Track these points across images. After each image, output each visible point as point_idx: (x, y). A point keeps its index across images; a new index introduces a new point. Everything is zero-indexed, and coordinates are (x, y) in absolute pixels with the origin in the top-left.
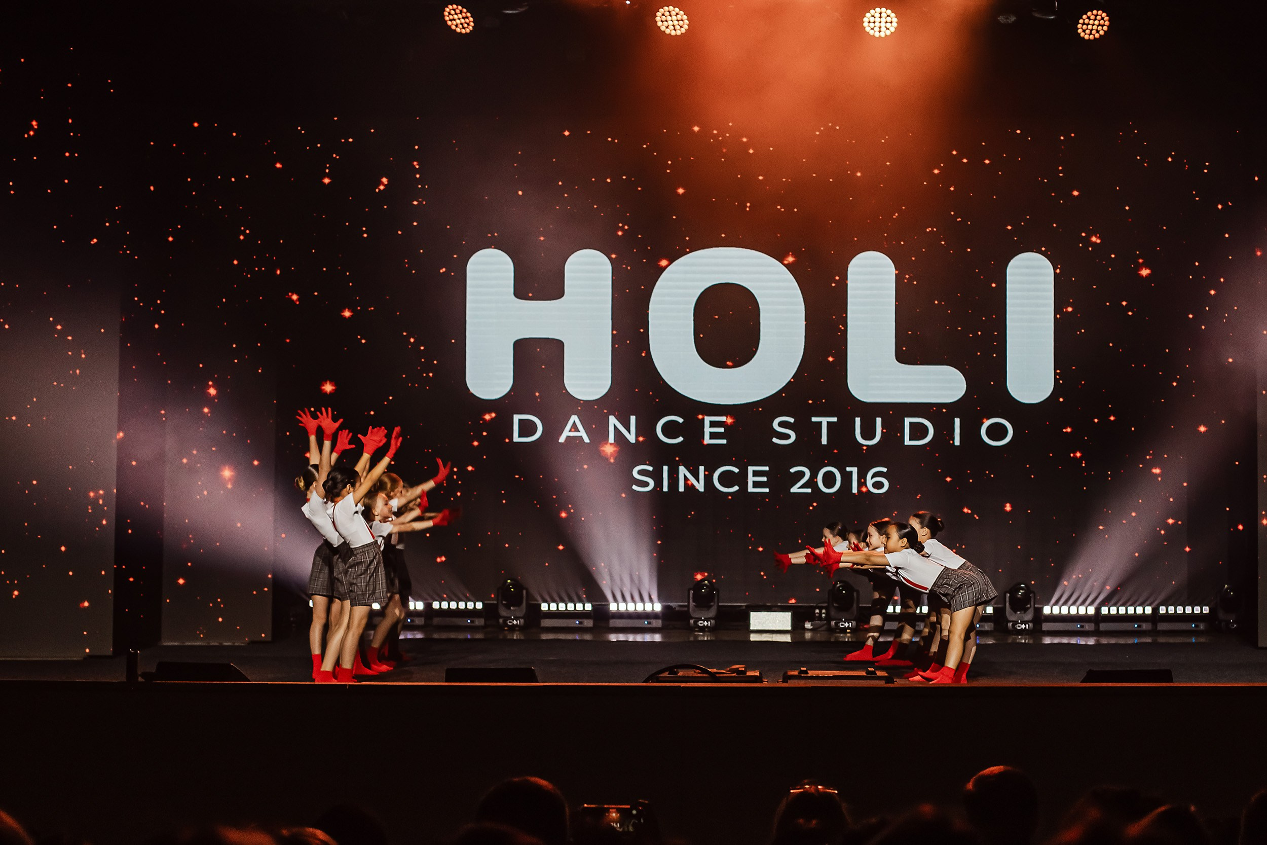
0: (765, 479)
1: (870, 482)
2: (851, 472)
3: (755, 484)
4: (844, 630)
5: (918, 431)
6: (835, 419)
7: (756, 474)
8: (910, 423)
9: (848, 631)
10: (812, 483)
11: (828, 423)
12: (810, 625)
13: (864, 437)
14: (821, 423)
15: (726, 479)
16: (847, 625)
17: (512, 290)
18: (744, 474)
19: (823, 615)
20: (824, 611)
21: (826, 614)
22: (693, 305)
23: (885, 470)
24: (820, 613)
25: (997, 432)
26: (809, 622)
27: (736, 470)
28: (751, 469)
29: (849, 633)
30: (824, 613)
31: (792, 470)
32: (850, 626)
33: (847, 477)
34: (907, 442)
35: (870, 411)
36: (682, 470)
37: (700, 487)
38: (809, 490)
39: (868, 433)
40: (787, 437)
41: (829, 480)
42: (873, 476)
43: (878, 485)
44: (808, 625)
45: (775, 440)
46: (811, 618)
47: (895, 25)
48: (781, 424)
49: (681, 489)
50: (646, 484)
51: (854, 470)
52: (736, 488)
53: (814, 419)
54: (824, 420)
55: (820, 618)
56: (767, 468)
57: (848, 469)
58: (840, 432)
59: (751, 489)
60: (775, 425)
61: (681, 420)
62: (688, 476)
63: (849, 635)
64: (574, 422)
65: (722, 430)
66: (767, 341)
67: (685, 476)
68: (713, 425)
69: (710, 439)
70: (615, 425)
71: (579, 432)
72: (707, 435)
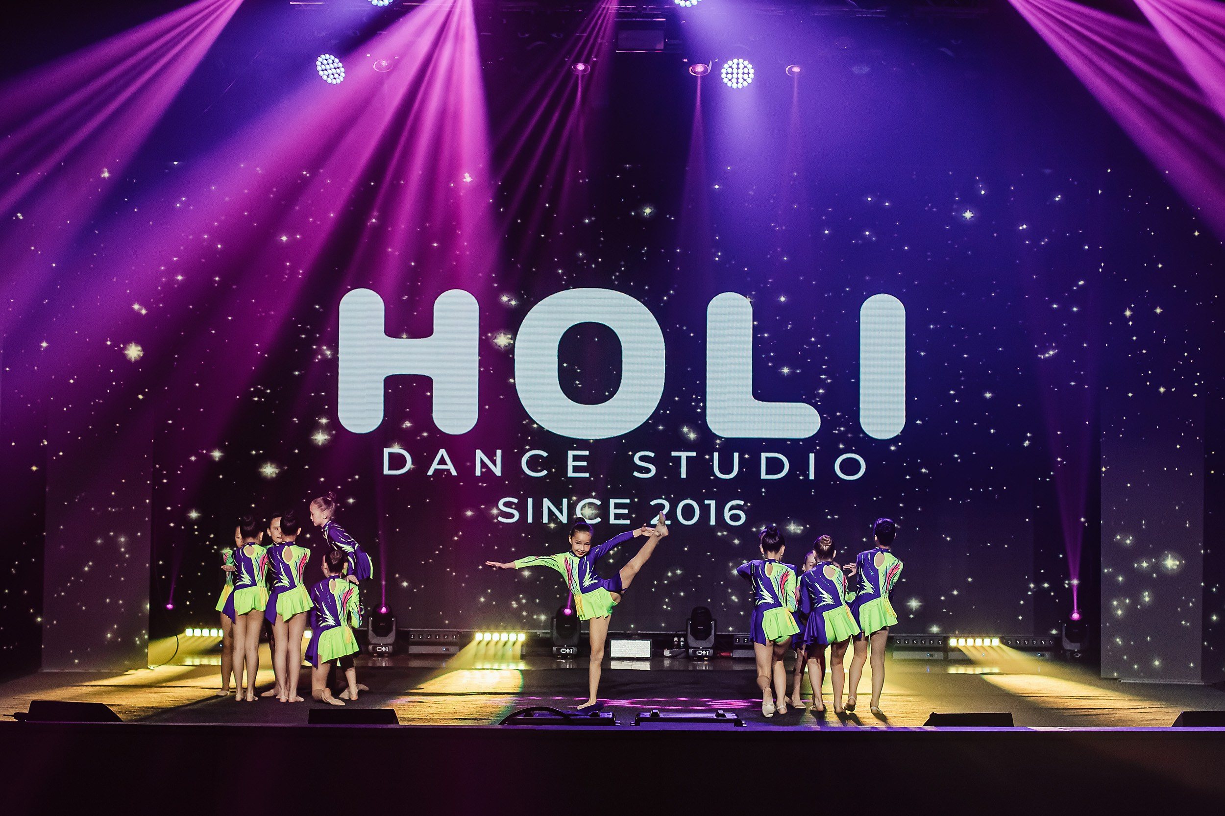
0: (626, 511)
1: (727, 515)
2: (710, 505)
3: (617, 516)
4: (701, 658)
5: (774, 466)
6: (694, 454)
7: (617, 506)
8: (767, 458)
9: (705, 658)
10: (671, 515)
11: (687, 457)
12: (668, 653)
13: (722, 471)
14: (680, 457)
15: (589, 511)
16: (704, 653)
17: (383, 328)
18: (606, 506)
19: (682, 643)
20: (682, 639)
21: (686, 641)
22: (558, 343)
23: (741, 503)
24: (679, 641)
25: (850, 467)
26: (668, 649)
27: (599, 502)
28: (612, 502)
29: (706, 660)
30: (682, 641)
31: (653, 503)
32: (708, 654)
33: (705, 510)
34: (764, 476)
35: (728, 445)
36: (546, 503)
37: (564, 518)
39: (726, 467)
40: (648, 471)
41: (688, 512)
42: (731, 509)
43: (735, 518)
44: (667, 653)
45: (636, 474)
46: (670, 646)
47: (752, 76)
48: (642, 458)
49: (545, 519)
50: (512, 515)
51: (712, 503)
52: (598, 520)
53: (674, 454)
54: (684, 455)
55: (678, 646)
56: (628, 501)
57: (706, 502)
58: (700, 467)
59: (612, 521)
60: (636, 459)
61: (545, 454)
62: (552, 509)
63: (706, 663)
64: (442, 455)
65: (585, 464)
66: (628, 378)
67: (549, 508)
68: (576, 459)
69: (574, 472)
70: (481, 459)
71: (447, 465)
72: (570, 469)
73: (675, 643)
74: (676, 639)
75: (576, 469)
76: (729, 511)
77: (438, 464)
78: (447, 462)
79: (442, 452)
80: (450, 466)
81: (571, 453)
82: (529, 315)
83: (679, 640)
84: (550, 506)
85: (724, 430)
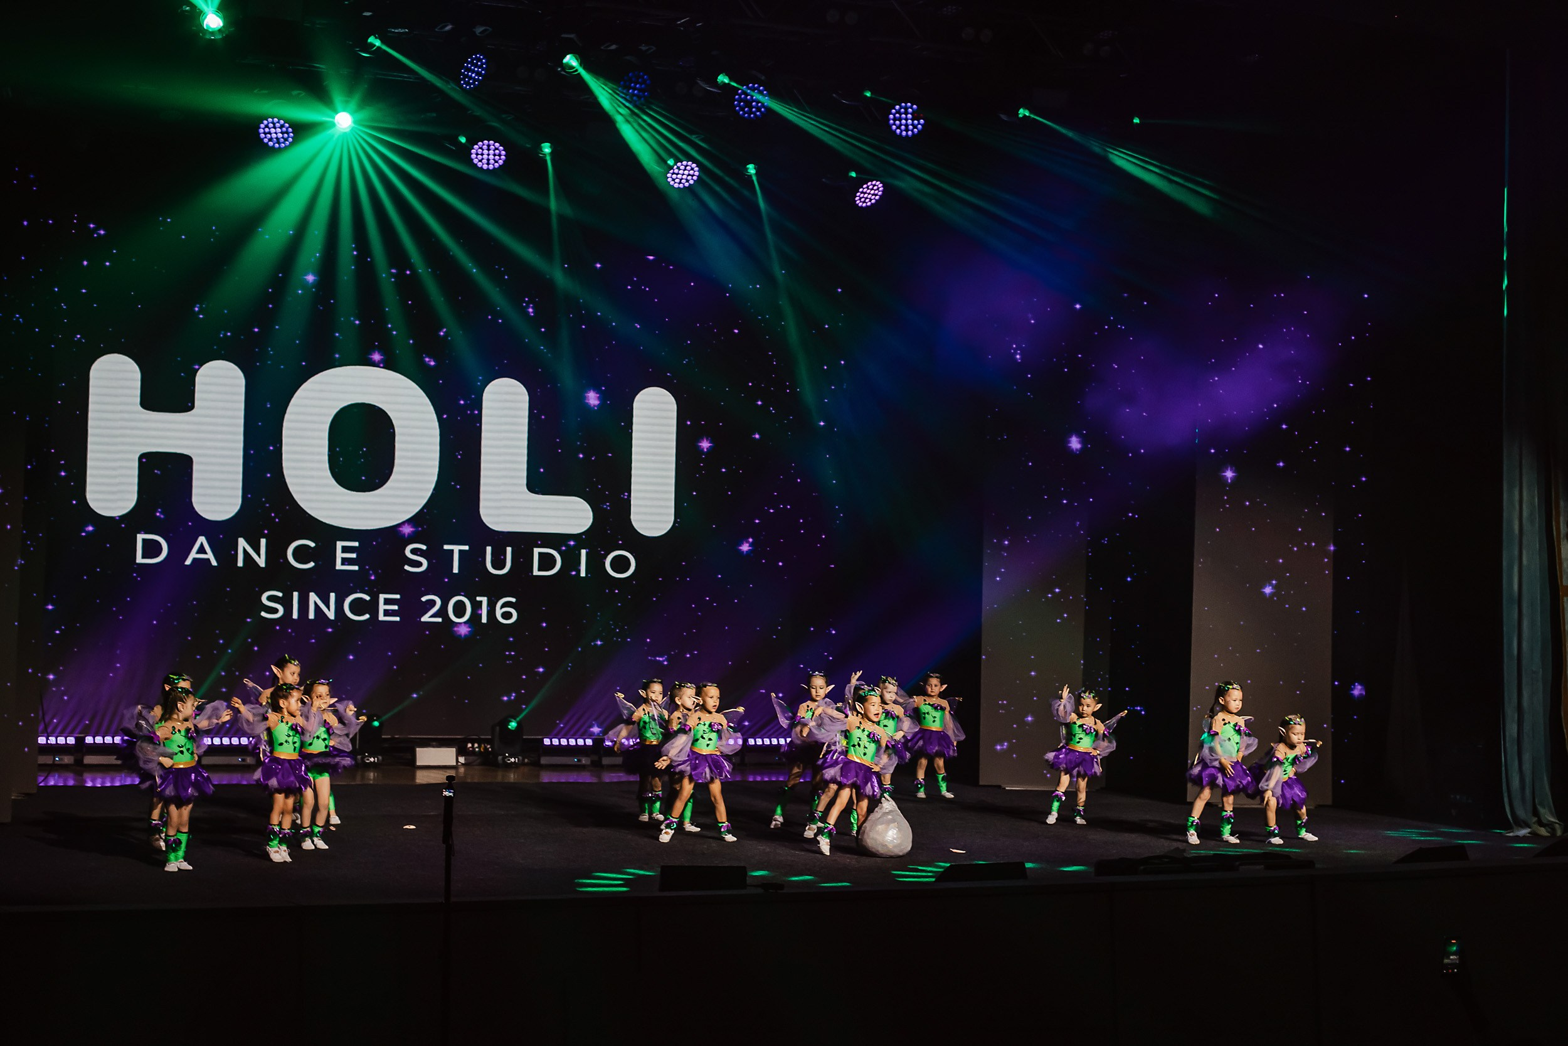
0: (396, 607)
1: (499, 613)
2: (481, 602)
3: (387, 613)
5: (547, 562)
6: (466, 548)
7: (387, 602)
8: (540, 553)
10: (443, 612)
11: (460, 551)
13: (494, 567)
14: (452, 551)
15: (357, 607)
16: (512, 760)
17: (138, 400)
18: (375, 602)
19: (474, 749)
20: (476, 745)
22: (328, 425)
23: (514, 600)
25: (620, 564)
26: (462, 756)
27: (368, 598)
28: (382, 597)
30: (477, 748)
31: (424, 599)
32: (517, 761)
33: (477, 606)
34: (536, 572)
35: (501, 540)
36: (313, 597)
37: (331, 615)
38: (440, 620)
39: (499, 563)
40: (419, 564)
41: (460, 609)
42: (504, 605)
43: (507, 616)
44: (462, 760)
45: (407, 568)
46: (465, 752)
48: (414, 551)
49: (311, 616)
50: (275, 611)
51: (484, 600)
52: (367, 616)
53: (446, 547)
54: (456, 549)
55: (473, 752)
56: (398, 596)
57: (478, 599)
58: (472, 560)
59: (381, 617)
60: (408, 553)
61: (312, 545)
62: (319, 604)
64: (202, 544)
65: (354, 556)
66: (401, 465)
67: (316, 603)
68: (345, 549)
69: (343, 564)
70: (244, 548)
71: (206, 553)
72: (339, 561)
73: (471, 749)
74: (470, 745)
75: (345, 561)
76: (501, 608)
77: (198, 552)
78: (207, 551)
79: (202, 539)
80: (210, 555)
81: (340, 544)
82: (299, 393)
83: (473, 745)
84: (317, 602)
85: (497, 523)
